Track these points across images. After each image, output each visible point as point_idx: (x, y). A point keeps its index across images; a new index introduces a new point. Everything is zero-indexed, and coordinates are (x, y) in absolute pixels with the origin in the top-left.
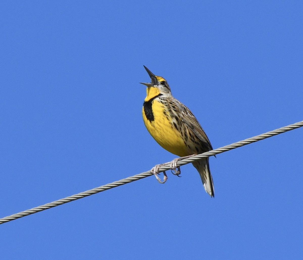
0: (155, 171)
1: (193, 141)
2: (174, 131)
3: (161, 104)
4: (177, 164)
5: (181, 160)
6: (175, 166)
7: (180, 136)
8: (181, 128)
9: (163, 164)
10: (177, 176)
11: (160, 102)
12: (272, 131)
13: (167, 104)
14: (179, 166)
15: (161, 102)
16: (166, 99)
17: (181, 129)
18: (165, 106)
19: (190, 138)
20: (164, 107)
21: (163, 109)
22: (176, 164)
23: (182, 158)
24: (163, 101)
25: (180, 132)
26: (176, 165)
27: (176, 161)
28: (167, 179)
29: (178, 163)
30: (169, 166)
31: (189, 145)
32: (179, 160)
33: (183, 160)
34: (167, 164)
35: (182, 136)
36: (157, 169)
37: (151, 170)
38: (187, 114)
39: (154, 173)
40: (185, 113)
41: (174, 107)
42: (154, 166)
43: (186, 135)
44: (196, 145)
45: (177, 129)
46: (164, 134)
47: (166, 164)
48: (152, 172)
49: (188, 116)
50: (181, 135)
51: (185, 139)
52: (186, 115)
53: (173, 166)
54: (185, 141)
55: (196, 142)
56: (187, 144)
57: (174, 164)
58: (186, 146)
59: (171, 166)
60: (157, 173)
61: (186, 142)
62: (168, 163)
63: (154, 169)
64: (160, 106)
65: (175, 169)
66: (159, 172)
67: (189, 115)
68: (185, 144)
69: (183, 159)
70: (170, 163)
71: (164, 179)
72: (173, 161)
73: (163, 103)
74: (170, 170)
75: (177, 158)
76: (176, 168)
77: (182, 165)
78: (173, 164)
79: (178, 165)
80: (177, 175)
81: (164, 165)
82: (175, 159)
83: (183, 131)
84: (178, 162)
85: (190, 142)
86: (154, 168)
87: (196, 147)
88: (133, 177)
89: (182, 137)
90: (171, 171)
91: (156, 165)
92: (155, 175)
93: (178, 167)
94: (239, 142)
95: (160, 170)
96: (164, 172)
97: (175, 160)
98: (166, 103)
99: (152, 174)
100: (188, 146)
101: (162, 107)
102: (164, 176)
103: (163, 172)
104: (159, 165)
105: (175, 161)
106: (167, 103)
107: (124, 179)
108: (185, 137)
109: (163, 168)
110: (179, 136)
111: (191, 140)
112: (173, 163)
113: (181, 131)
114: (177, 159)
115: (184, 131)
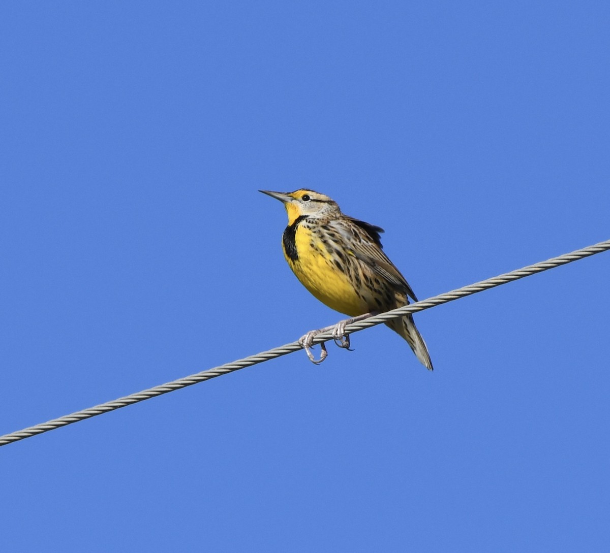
0: (306, 341)
1: (371, 288)
2: (337, 274)
3: (307, 231)
4: (344, 330)
5: (352, 323)
6: (341, 334)
7: (348, 281)
8: (350, 268)
9: (322, 330)
10: (346, 349)
11: (306, 227)
12: (509, 274)
13: (316, 230)
14: (348, 333)
15: (308, 227)
16: (317, 220)
17: (348, 270)
18: (313, 234)
19: (365, 283)
20: (311, 235)
21: (310, 238)
22: (342, 329)
23: (354, 318)
24: (310, 225)
25: (347, 275)
26: (342, 332)
27: (343, 325)
28: (327, 355)
29: (345, 328)
30: (331, 333)
31: (363, 295)
32: (347, 323)
33: (356, 323)
34: (329, 330)
35: (352, 280)
36: (310, 338)
37: (301, 339)
38: (360, 241)
39: (305, 344)
40: (356, 240)
41: (332, 235)
42: (306, 334)
43: (357, 279)
44: (376, 295)
45: (343, 271)
46: (321, 282)
47: (326, 328)
48: (301, 343)
49: (362, 246)
50: (349, 279)
51: (357, 286)
52: (359, 243)
53: (338, 332)
54: (356, 289)
55: (375, 290)
56: (360, 294)
57: (339, 330)
58: (360, 297)
59: (334, 333)
60: (309, 346)
61: (358, 291)
62: (331, 327)
63: (305, 339)
64: (306, 234)
65: (341, 338)
66: (312, 344)
67: (363, 243)
68: (356, 295)
69: (356, 320)
70: (333, 329)
71: (321, 356)
72: (338, 326)
73: (310, 229)
74: (333, 340)
75: (346, 319)
76: (344, 337)
77: (353, 331)
78: (337, 330)
79: (346, 332)
80: (347, 347)
81: (324, 332)
82: (342, 321)
83: (352, 273)
84: (346, 326)
85: (366, 290)
86: (305, 336)
87: (376, 300)
88: (269, 351)
89: (351, 282)
90: (335, 342)
91: (310, 332)
92: (306, 349)
93: (346, 335)
94: (452, 293)
95: (314, 340)
96: (322, 343)
97: (341, 324)
98: (314, 227)
99: (301, 347)
100: (361, 298)
101: (309, 235)
102: (322, 350)
103: (320, 344)
104: (314, 331)
105: (341, 326)
106: (317, 227)
107: (253, 356)
108: (356, 282)
109: (320, 336)
110: (346, 281)
111: (368, 286)
112: (338, 328)
113: (349, 273)
114: (345, 321)
115: (355, 272)
